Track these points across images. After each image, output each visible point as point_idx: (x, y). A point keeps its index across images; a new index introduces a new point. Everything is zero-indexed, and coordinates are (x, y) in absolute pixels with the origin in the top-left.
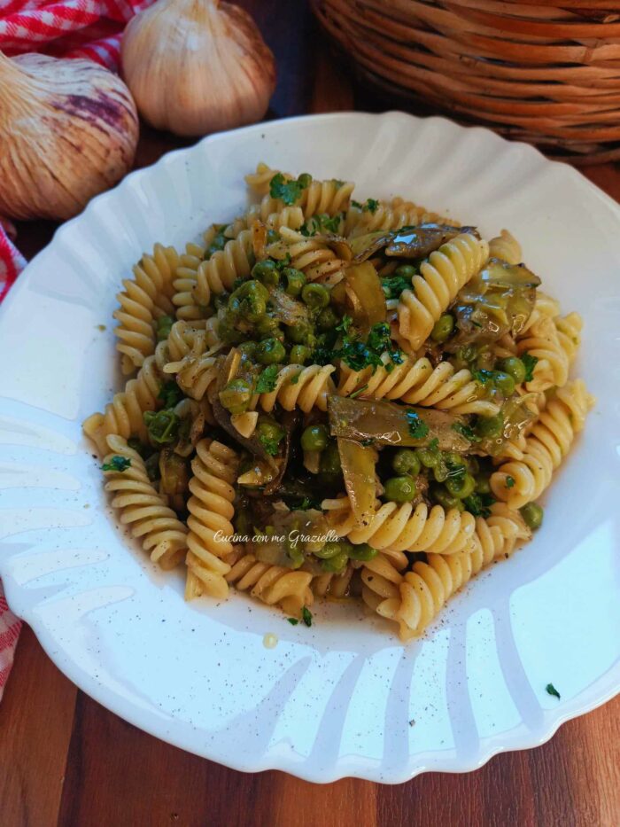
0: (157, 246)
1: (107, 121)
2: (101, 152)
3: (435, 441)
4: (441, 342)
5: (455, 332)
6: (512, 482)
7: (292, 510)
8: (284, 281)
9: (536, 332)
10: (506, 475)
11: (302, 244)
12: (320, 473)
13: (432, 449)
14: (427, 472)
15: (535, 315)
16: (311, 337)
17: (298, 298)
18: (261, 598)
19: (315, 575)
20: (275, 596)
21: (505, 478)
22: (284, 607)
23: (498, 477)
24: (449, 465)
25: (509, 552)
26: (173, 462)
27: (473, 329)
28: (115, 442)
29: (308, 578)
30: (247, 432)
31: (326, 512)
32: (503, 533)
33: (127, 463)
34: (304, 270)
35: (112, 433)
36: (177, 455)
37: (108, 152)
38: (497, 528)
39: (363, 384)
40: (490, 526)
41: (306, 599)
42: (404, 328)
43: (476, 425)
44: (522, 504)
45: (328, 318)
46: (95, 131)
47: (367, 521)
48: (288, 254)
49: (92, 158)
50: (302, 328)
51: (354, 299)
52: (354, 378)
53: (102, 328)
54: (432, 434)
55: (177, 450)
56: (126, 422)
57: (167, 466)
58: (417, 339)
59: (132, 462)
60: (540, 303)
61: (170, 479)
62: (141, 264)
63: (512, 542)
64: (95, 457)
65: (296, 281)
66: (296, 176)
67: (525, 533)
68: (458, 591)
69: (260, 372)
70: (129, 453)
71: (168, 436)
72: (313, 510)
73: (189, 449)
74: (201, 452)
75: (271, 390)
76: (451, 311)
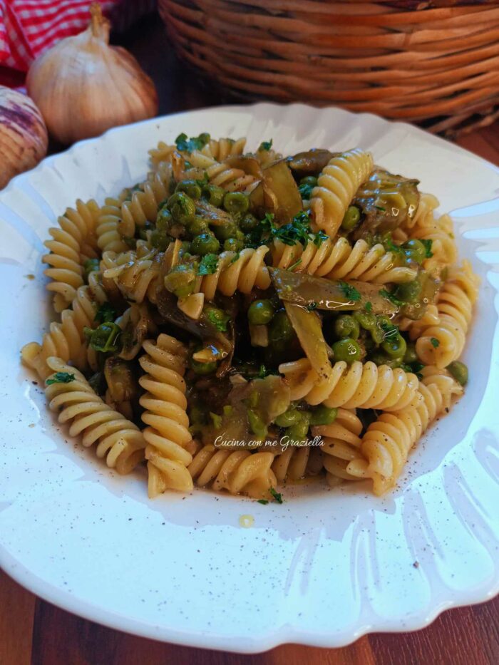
0: (79, 202)
1: (20, 125)
2: (16, 150)
3: (369, 305)
4: (352, 230)
5: (363, 217)
6: (436, 342)
7: (249, 381)
8: (207, 195)
9: (423, 223)
10: (430, 338)
11: (217, 167)
12: (270, 345)
13: (367, 311)
14: (366, 335)
15: (423, 204)
16: (239, 233)
17: (221, 206)
18: (227, 487)
19: (276, 453)
20: (240, 480)
21: (429, 341)
22: (250, 494)
23: (423, 341)
24: (384, 326)
25: (448, 406)
26: (118, 368)
27: (378, 213)
28: (55, 363)
29: (270, 458)
30: (196, 313)
31: (283, 376)
32: (440, 389)
33: (72, 378)
34: (223, 185)
35: (53, 356)
36: (122, 361)
37: (22, 150)
38: (434, 386)
39: (296, 258)
40: (426, 385)
41: (270, 482)
42: (320, 218)
43: (397, 291)
44: (448, 363)
45: (250, 220)
46: (10, 132)
47: (327, 374)
48: (206, 174)
49: (8, 154)
50: (230, 227)
51: (273, 196)
52: (288, 253)
53: (31, 277)
54: (365, 300)
55: (122, 355)
56: (65, 345)
57: (114, 373)
58: (332, 226)
59: (75, 377)
60: (422, 197)
61: (118, 385)
62: (66, 215)
63: (449, 397)
64: (35, 383)
65: (217, 194)
66: (196, 135)
67: (459, 388)
68: (414, 447)
69: (199, 260)
70: (71, 370)
71: (111, 345)
72: (271, 376)
73: (134, 351)
74: (148, 347)
75: (214, 272)
76: (355, 204)
